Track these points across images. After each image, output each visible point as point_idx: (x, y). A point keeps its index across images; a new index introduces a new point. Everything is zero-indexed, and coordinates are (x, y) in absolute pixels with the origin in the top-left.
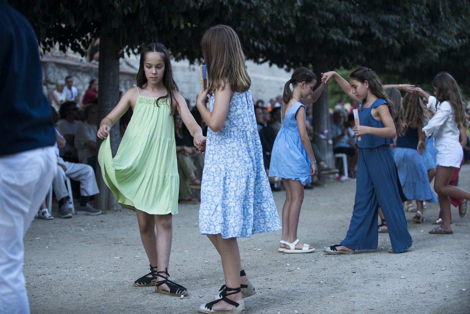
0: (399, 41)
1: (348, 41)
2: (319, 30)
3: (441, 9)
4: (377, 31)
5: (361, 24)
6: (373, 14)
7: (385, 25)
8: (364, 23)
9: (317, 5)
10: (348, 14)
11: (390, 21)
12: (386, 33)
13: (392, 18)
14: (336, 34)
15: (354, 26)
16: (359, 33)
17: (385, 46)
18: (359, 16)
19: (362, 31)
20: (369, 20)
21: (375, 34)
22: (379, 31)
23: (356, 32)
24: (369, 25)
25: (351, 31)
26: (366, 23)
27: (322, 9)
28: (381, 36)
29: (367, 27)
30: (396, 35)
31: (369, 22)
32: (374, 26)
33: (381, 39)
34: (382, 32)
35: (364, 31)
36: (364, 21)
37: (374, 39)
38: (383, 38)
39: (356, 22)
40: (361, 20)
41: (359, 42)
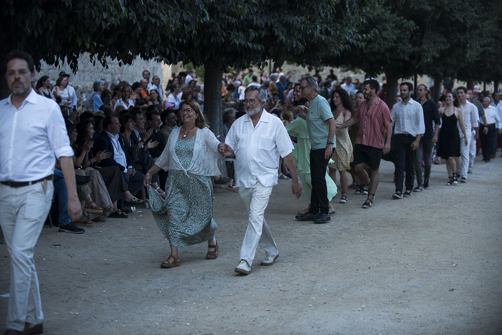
0: (303, 44)
1: (250, 45)
2: (219, 34)
3: (347, 6)
4: (280, 34)
5: (263, 26)
6: (276, 15)
7: (288, 27)
8: (266, 24)
9: (219, 8)
10: (250, 16)
11: (295, 23)
12: (289, 34)
13: (297, 20)
14: (237, 37)
15: (256, 28)
16: (260, 35)
17: (289, 49)
18: (261, 17)
19: (264, 33)
20: (272, 20)
21: (278, 36)
22: (283, 33)
23: (257, 35)
24: (272, 27)
25: (253, 34)
26: (269, 25)
27: (223, 12)
28: (284, 39)
29: (270, 28)
30: (300, 36)
31: (272, 23)
32: (277, 28)
33: (284, 42)
34: (285, 34)
35: (266, 33)
36: (267, 22)
37: (277, 42)
38: (286, 41)
39: (259, 24)
40: (264, 21)
41: (262, 47)
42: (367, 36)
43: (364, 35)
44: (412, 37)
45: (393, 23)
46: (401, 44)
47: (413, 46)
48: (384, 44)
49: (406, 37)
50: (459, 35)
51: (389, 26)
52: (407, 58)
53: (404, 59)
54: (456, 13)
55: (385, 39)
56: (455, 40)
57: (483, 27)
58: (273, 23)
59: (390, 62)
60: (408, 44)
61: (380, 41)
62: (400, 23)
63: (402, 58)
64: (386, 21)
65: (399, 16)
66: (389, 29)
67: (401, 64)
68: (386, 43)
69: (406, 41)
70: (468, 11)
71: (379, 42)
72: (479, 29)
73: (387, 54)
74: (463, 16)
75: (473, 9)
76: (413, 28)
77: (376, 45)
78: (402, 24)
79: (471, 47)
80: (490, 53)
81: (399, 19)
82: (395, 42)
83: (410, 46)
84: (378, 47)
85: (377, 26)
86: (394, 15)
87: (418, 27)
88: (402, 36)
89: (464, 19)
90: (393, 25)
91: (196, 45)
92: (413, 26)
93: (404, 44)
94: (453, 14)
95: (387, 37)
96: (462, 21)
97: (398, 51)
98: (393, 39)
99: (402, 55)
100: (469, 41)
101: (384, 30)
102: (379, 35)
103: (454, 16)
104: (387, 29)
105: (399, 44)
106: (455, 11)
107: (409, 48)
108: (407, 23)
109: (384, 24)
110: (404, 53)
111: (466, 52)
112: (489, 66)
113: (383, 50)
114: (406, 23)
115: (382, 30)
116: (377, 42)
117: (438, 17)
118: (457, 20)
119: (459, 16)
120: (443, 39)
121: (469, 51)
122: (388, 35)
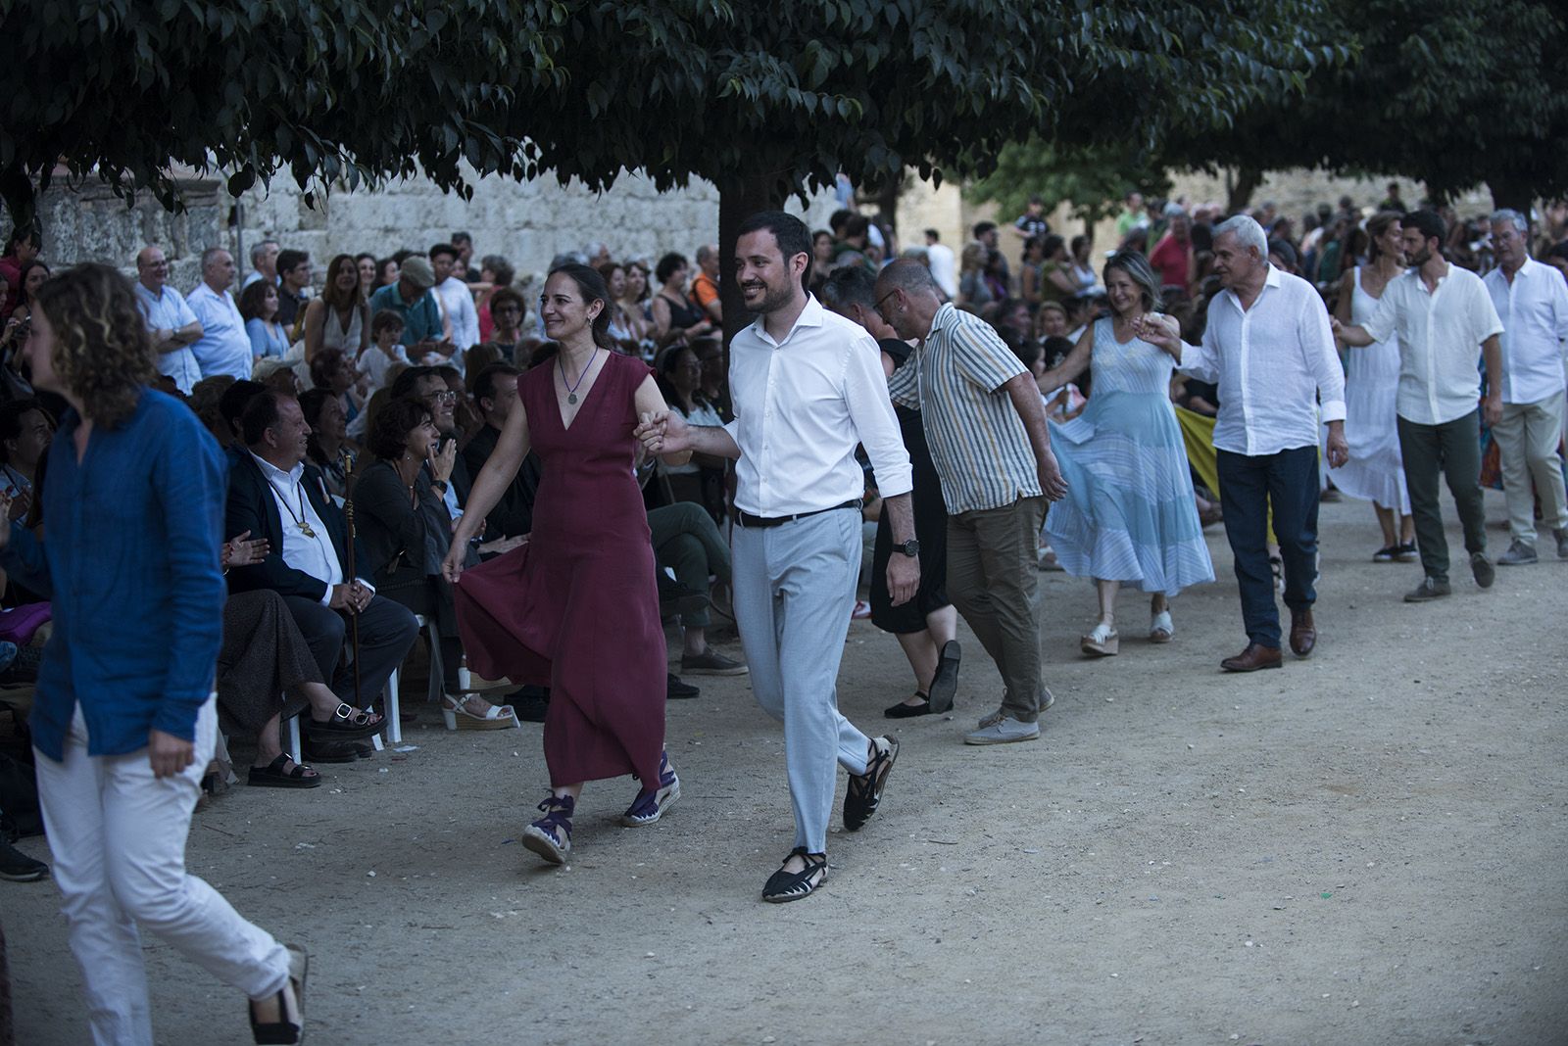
0: (1036, 85)
1: (810, 101)
4: (936, 51)
5: (868, 24)
8: (881, 17)
12: (976, 53)
14: (757, 73)
15: (839, 36)
16: (862, 60)
17: (978, 107)
19: (875, 54)
21: (925, 63)
22: (948, 48)
23: (849, 59)
24: (904, 26)
25: (822, 58)
26: (893, 19)
28: (953, 69)
29: (897, 33)
31: (902, 16)
32: (923, 30)
33: (956, 81)
34: (961, 50)
35: (887, 50)
36: (883, 10)
37: (925, 83)
38: (963, 79)
39: (847, 20)
40: (869, 8)
41: (854, 106)
43: (1326, 50)
44: (1548, 58)
46: (1514, 86)
47: (1557, 89)
48: (1453, 87)
49: (1530, 61)
51: (1467, 25)
52: (1540, 131)
53: (1530, 134)
55: (1454, 69)
58: (908, 18)
59: (1483, 147)
60: (1538, 85)
61: (1438, 77)
63: (1524, 130)
66: (1467, 34)
68: (1459, 84)
69: (1530, 73)
71: (1434, 79)
73: (1471, 120)
76: (1546, 27)
77: (1427, 92)
78: (1510, 19)
82: (1495, 78)
83: (1546, 89)
84: (1432, 97)
85: (1427, 27)
87: (1561, 25)
88: (1517, 57)
90: (1479, 22)
91: (594, 111)
92: (1545, 22)
93: (1523, 84)
95: (1461, 61)
97: (1508, 107)
98: (1481, 68)
99: (1519, 120)
101: (1447, 38)
102: (1430, 58)
104: (1460, 37)
105: (1505, 85)
107: (1539, 95)
108: (1527, 13)
109: (1447, 19)
110: (1527, 113)
113: (1450, 108)
114: (1521, 13)
115: (1440, 39)
116: (1426, 80)
122: (1465, 55)
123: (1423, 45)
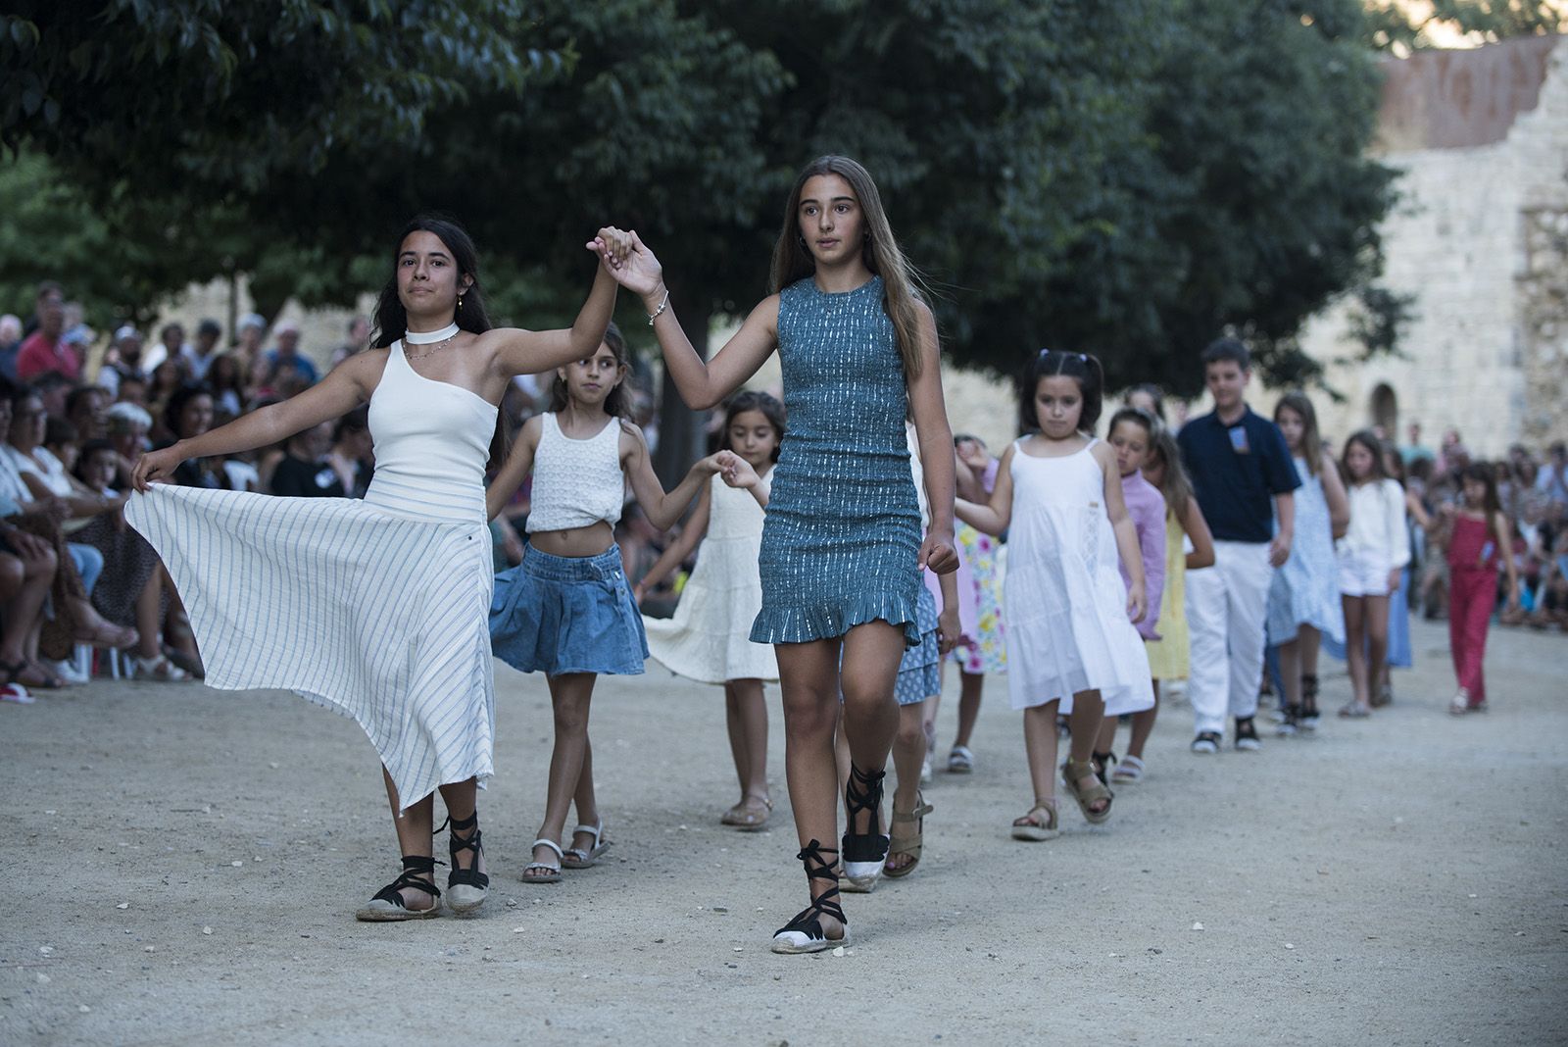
0: (230, 38)
42: (547, 63)
43: (535, 55)
44: (766, 122)
45: (685, 54)
46: (719, 153)
47: (772, 165)
48: (645, 147)
49: (742, 124)
50: (967, 128)
51: (672, 68)
52: (744, 218)
53: (732, 221)
54: (956, 28)
55: (650, 125)
56: (954, 151)
57: (1074, 100)
60: (749, 155)
61: (630, 132)
62: (717, 60)
63: (724, 214)
64: (655, 45)
65: (712, 28)
66: (670, 77)
67: (719, 244)
68: (653, 142)
69: (741, 140)
70: (1008, 22)
71: (623, 133)
72: (1059, 106)
73: (658, 193)
74: (986, 41)
75: (1032, 18)
76: (770, 81)
77: (613, 149)
78: (725, 66)
79: (1018, 182)
80: (1109, 256)
81: (711, 40)
82: (697, 143)
83: (759, 160)
84: (618, 155)
85: (619, 67)
86: (694, 23)
87: (791, 79)
88: (725, 119)
89: (992, 56)
90: (687, 65)
92: (769, 73)
93: (732, 153)
94: (944, 33)
95: (659, 114)
96: (980, 61)
97: (708, 181)
98: (682, 125)
99: (719, 199)
100: (1011, 153)
101: (646, 83)
102: (622, 105)
103: (950, 41)
104: (660, 81)
105: (709, 151)
106: (952, 20)
107: (749, 168)
108: (748, 61)
109: (647, 59)
110: (729, 191)
111: (998, 203)
112: (1106, 309)
113: (639, 174)
114: (740, 59)
115: (636, 83)
116: (613, 133)
117: (881, 42)
118: (962, 59)
119: (971, 44)
120: (900, 141)
121: (1010, 196)
122: (664, 106)
123: (616, 88)
